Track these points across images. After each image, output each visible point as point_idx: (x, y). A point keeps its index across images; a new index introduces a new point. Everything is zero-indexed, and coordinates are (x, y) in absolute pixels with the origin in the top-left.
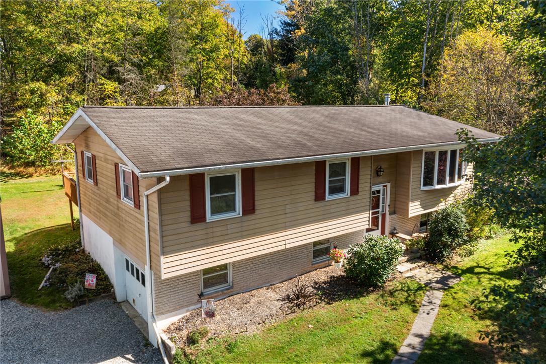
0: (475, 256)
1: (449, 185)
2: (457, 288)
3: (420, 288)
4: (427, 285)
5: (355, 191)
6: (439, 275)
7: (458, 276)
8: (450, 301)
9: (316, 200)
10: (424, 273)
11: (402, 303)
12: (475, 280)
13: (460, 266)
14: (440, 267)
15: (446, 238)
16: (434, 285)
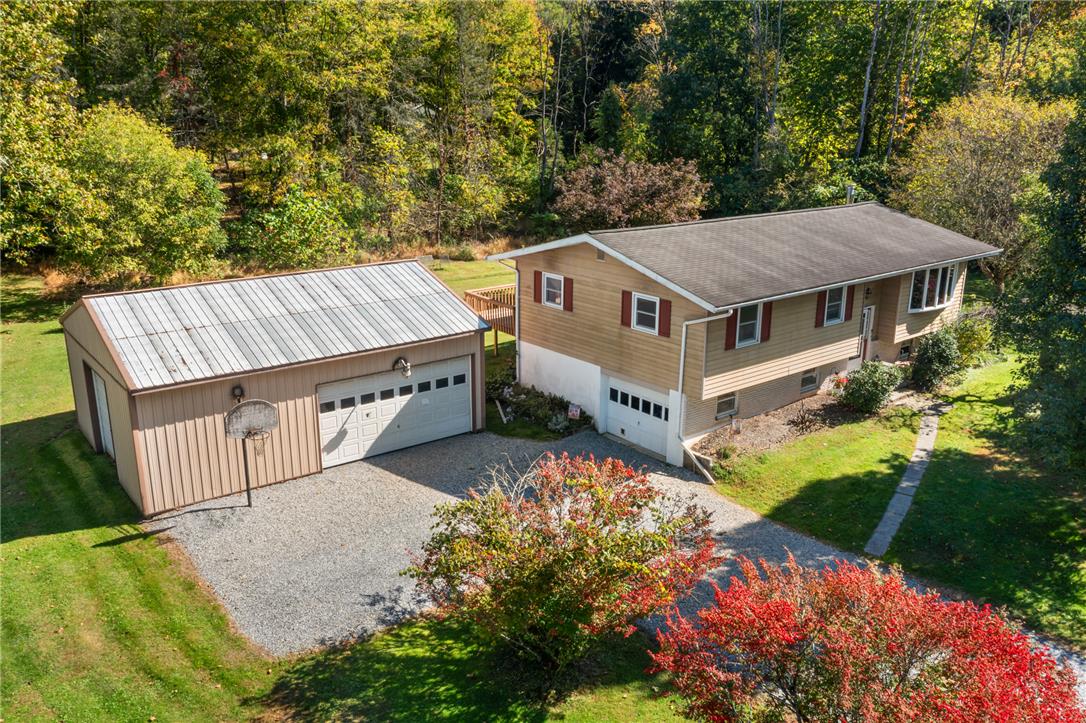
0: (965, 385)
1: (938, 307)
2: (950, 414)
3: (914, 414)
4: (920, 411)
5: (848, 317)
6: (930, 403)
7: (951, 404)
8: (946, 425)
9: (816, 327)
10: (915, 401)
11: (901, 427)
12: (967, 407)
13: (950, 394)
14: (929, 395)
15: (936, 366)
16: (928, 412)
